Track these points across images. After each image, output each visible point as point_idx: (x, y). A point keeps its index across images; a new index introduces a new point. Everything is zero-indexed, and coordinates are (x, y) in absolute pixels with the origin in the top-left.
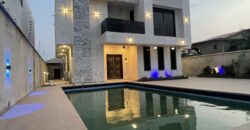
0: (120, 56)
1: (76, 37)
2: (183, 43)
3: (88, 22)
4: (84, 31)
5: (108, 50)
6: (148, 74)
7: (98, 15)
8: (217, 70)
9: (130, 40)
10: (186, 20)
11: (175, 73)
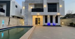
0: (40, 18)
6: (46, 24)
10: (61, 6)
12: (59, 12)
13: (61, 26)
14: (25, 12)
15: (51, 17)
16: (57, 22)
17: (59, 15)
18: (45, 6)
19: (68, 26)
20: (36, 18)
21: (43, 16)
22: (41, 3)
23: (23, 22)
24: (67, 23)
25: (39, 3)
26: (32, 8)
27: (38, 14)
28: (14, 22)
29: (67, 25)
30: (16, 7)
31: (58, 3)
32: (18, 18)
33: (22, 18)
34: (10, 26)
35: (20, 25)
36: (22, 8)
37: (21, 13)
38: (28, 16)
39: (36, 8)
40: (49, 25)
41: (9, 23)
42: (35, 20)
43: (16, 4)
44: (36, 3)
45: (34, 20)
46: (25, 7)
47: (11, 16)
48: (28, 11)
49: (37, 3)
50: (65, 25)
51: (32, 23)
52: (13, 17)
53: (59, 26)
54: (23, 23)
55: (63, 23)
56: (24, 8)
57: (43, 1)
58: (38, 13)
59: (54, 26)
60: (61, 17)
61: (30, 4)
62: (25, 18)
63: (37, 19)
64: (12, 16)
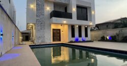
0: (60, 30)
1: (37, 20)
2: (91, 24)
3: (44, 12)
4: (41, 16)
5: (53, 27)
6: (73, 39)
7: (49, 9)
8: (108, 38)
9: (65, 22)
11: (87, 39)
21: (69, 25)
25: (64, 2)
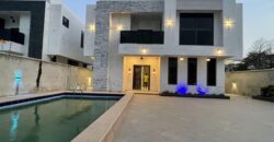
10: (228, 24)
12: (221, 45)
13: (228, 98)
14: (96, 43)
15: (192, 63)
16: (212, 80)
17: (223, 58)
18: (171, 24)
19: (254, 98)
20: (135, 67)
22: (155, 10)
23: (90, 79)
24: (249, 87)
26: (120, 28)
27: (144, 52)
28: (56, 80)
29: (249, 95)
30: (66, 23)
31: (220, 12)
32: (72, 63)
33: (85, 66)
34: (42, 91)
35: (78, 89)
36: (87, 28)
37: (82, 46)
38: (107, 57)
39: (136, 29)
40: (182, 93)
41: (38, 81)
42: (131, 72)
43: (63, 14)
44: (135, 10)
45: (128, 74)
46: (98, 24)
47: (44, 57)
48: (107, 41)
49: (141, 11)
50: (244, 94)
51: (120, 85)
52: (54, 59)
53: (222, 97)
54: (87, 82)
55: (234, 85)
56: (93, 28)
57: (162, 4)
58: (144, 49)
59: (201, 95)
60: (228, 62)
61: (113, 16)
62: (97, 64)
63: (137, 70)
64: (49, 56)
